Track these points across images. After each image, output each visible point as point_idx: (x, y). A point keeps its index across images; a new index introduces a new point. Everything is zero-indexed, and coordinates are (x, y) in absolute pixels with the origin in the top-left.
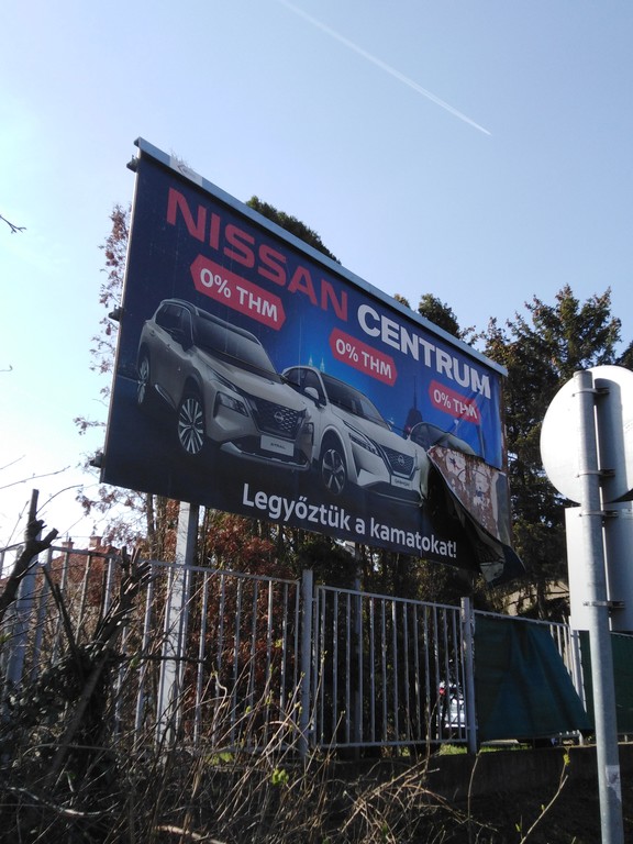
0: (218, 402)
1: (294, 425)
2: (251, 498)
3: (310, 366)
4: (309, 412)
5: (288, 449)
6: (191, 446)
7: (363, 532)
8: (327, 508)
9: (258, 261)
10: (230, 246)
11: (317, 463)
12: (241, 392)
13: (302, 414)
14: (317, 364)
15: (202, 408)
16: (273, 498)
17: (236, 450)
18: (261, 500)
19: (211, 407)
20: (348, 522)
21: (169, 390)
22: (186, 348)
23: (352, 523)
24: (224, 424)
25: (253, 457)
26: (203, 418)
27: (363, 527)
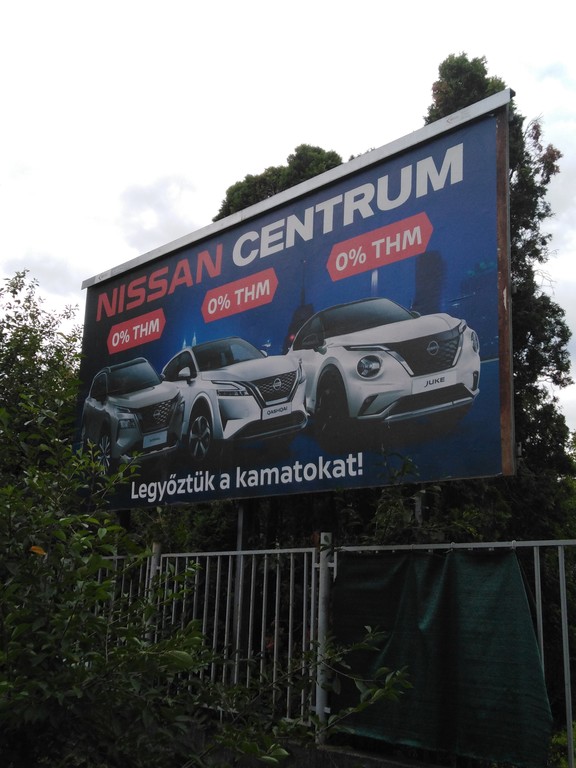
20: (213, 482)
23: (216, 482)
27: (228, 481)
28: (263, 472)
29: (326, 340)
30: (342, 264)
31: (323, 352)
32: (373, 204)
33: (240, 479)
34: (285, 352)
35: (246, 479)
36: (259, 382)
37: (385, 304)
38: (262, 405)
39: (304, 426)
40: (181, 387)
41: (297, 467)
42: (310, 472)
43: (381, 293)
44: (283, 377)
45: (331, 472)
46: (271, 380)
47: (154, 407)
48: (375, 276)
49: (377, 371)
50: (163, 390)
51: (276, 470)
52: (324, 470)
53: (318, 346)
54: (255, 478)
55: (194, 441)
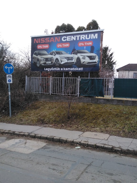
0: (41, 60)
1: (51, 59)
2: (45, 69)
3: (53, 51)
4: (53, 57)
5: (50, 62)
6: (38, 66)
7: (62, 70)
8: (56, 68)
9: (45, 41)
10: (41, 41)
11: (54, 63)
12: (44, 58)
13: (52, 58)
14: (54, 50)
15: (39, 62)
16: (48, 69)
17: (43, 65)
18: (47, 69)
19: (40, 61)
21: (36, 61)
22: (37, 56)
24: (42, 62)
25: (45, 65)
26: (39, 63)
28: (68, 69)
29: (78, 54)
30: (80, 44)
31: (77, 55)
32: (85, 38)
33: (64, 69)
34: (71, 54)
35: (65, 69)
36: (67, 57)
37: (86, 51)
38: (68, 60)
39: (74, 64)
40: (53, 56)
41: (73, 68)
42: (75, 69)
43: (86, 49)
44: (71, 57)
45: (78, 69)
46: (69, 57)
47: (48, 58)
48: (85, 47)
49: (85, 59)
50: (49, 56)
51: (70, 69)
52: (77, 69)
53: (76, 54)
54: (67, 69)
55: (56, 64)
